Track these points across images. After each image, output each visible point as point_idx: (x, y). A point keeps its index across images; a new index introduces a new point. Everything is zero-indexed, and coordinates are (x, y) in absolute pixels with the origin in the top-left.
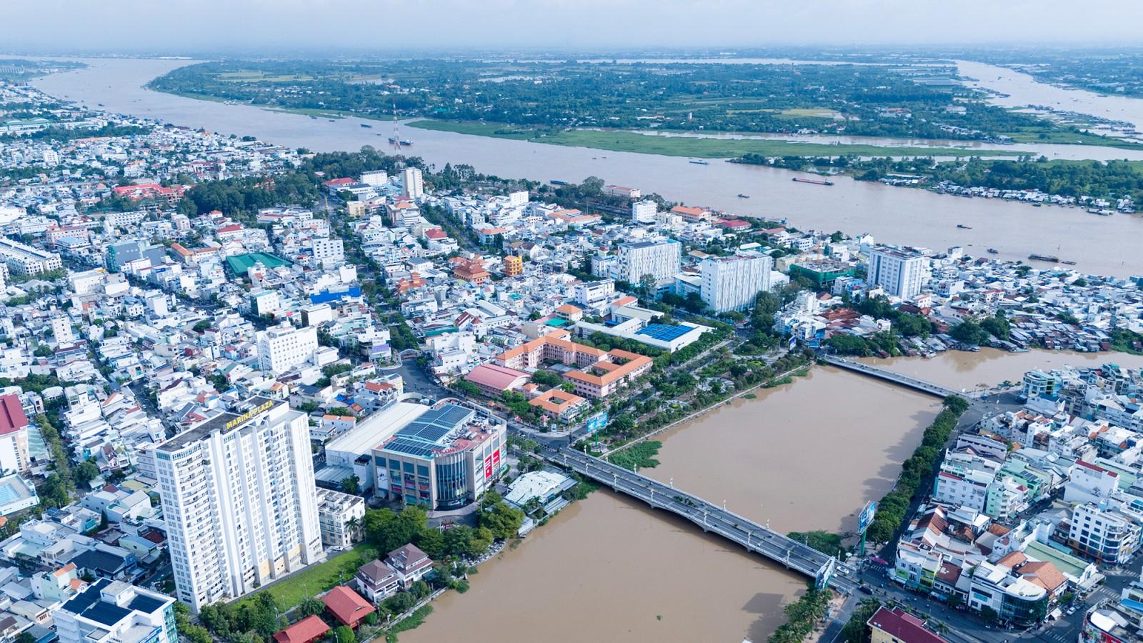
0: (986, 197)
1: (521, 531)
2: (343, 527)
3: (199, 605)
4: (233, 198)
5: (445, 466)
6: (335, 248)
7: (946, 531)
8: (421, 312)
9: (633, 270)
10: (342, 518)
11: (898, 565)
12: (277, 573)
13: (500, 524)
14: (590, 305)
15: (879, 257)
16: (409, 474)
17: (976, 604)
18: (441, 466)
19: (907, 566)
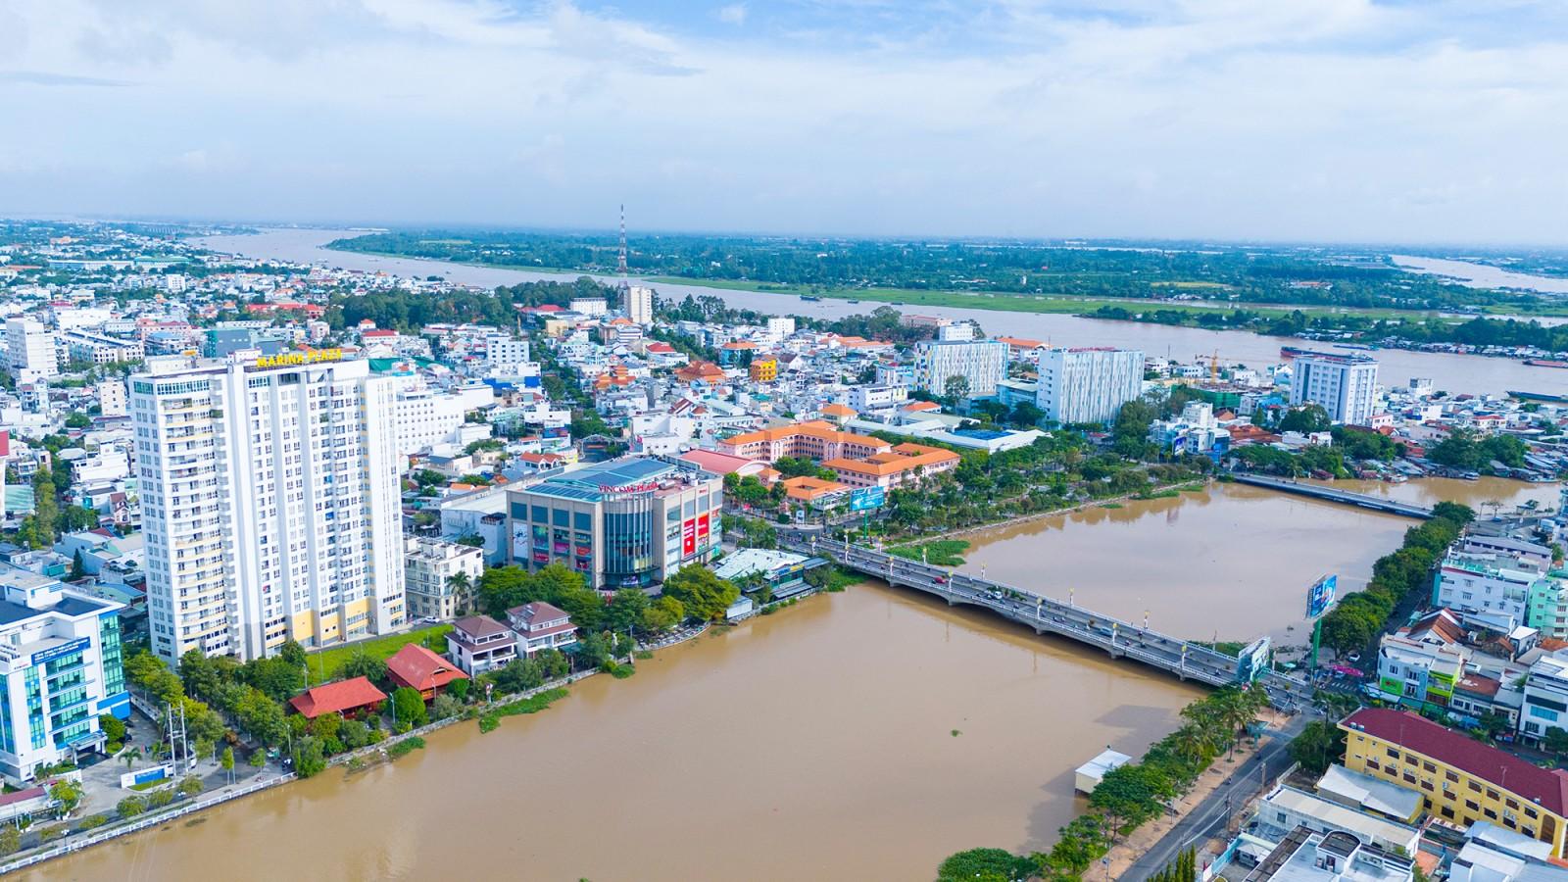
0: (1457, 352)
1: (731, 613)
2: (442, 586)
3: (182, 649)
4: (395, 310)
5: (618, 516)
6: (518, 353)
7: (1464, 641)
8: (623, 408)
9: (936, 376)
10: (442, 570)
11: (1384, 672)
12: (324, 636)
13: (697, 596)
14: (870, 412)
15: (1308, 366)
16: (560, 528)
17: (1536, 728)
18: (611, 515)
19: (1401, 671)
